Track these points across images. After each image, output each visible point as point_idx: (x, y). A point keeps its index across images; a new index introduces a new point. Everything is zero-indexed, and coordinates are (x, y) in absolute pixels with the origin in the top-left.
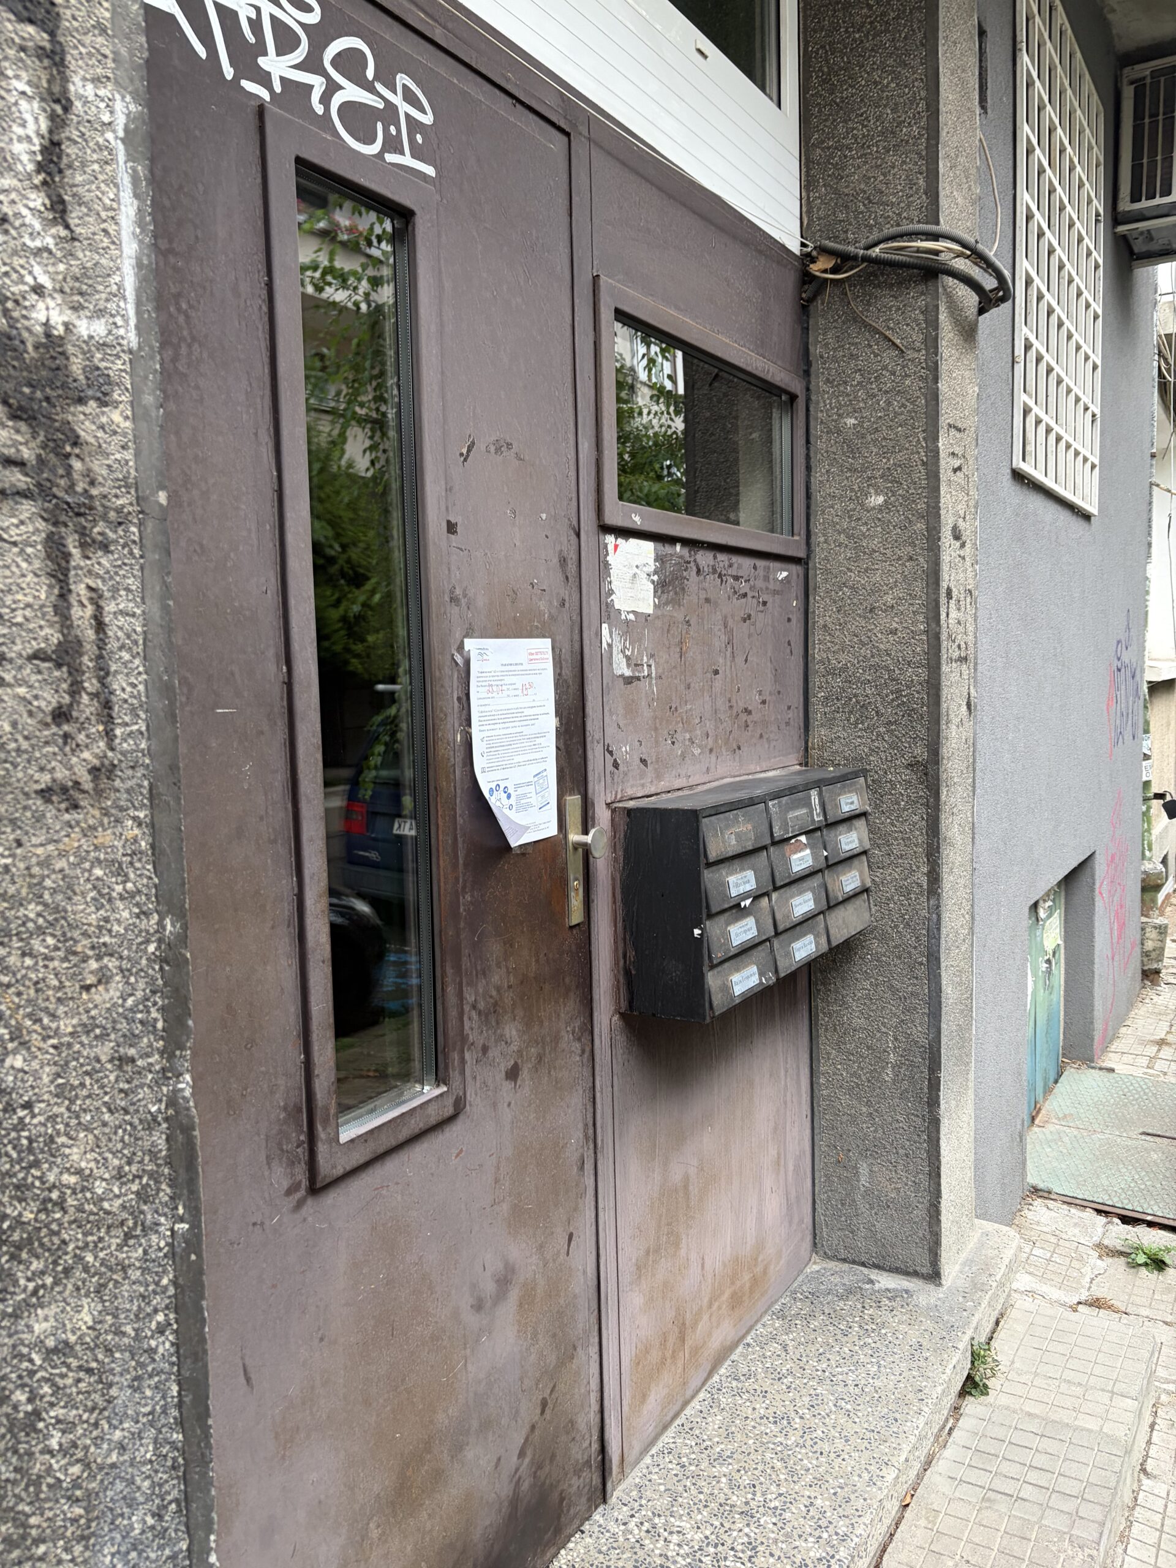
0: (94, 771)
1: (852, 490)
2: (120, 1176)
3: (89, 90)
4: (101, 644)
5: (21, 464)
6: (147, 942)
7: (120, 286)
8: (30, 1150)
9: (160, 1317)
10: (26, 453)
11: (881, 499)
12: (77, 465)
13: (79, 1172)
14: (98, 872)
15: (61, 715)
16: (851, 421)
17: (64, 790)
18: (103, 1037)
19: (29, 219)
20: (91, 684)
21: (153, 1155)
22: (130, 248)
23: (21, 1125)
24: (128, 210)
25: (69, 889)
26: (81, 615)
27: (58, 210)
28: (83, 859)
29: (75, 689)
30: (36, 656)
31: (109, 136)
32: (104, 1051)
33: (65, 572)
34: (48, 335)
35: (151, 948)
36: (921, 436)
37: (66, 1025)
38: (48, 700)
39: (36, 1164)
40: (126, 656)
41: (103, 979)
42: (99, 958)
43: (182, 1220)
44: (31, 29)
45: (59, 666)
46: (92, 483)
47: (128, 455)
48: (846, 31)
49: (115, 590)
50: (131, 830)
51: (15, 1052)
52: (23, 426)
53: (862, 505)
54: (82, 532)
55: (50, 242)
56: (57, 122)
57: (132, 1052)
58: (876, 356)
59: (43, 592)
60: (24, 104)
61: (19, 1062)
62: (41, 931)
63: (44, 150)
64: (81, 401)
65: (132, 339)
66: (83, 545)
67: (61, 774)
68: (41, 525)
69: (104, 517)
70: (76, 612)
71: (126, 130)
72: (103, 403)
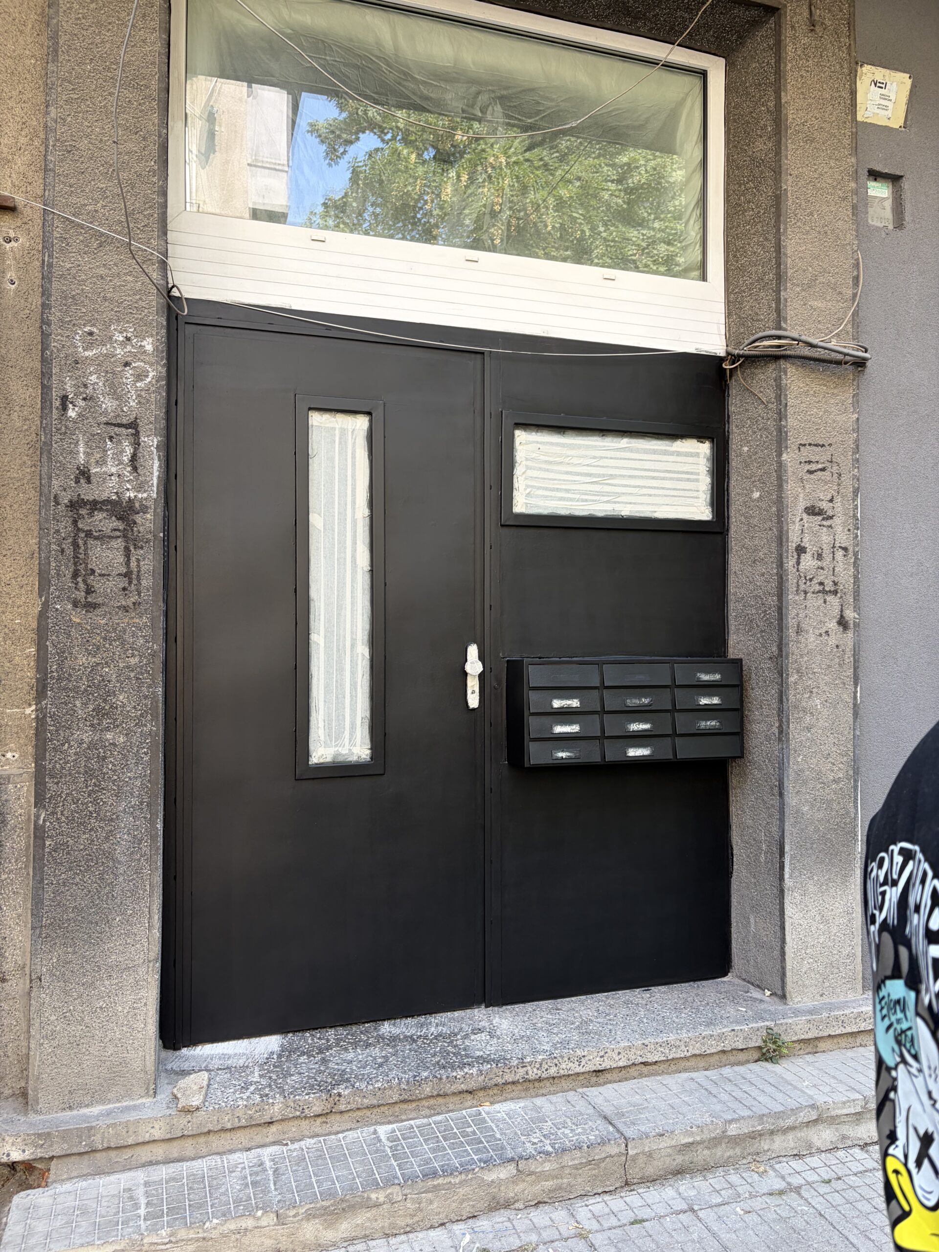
0: (134, 604)
1: (746, 490)
2: (135, 707)
3: (146, 439)
4: (139, 572)
5: (119, 530)
6: (148, 649)
7: (152, 484)
8: (108, 692)
9: (145, 750)
10: (121, 528)
11: (758, 494)
12: (135, 529)
13: (123, 702)
14: (133, 629)
15: (124, 589)
16: (746, 449)
17: (125, 607)
18: (133, 671)
19: (126, 473)
20: (135, 582)
21: (146, 706)
22: (156, 474)
23: (106, 685)
24: (156, 464)
25: (125, 631)
26: (133, 564)
27: (135, 469)
28: (129, 625)
29: (130, 583)
30: (119, 575)
31: (152, 448)
32: (132, 675)
33: (129, 555)
34: (129, 499)
35: (149, 651)
36: (774, 454)
37: (121, 665)
38: (121, 585)
39: (110, 696)
40: (147, 575)
41: (133, 655)
42: (132, 650)
43: (154, 726)
44: (130, 430)
45: (125, 577)
46: (139, 533)
47: (152, 525)
48: (744, 226)
49: (144, 559)
50: (145, 620)
51: (106, 667)
52: (120, 521)
53: (750, 498)
54: (135, 545)
55: (132, 477)
56: (135, 449)
57: (141, 677)
58: (756, 408)
59: (121, 559)
60: (127, 448)
61: (107, 670)
62: (115, 640)
63: (132, 457)
64: (138, 513)
65: (155, 496)
66: (135, 548)
67: (124, 603)
68: (123, 544)
69: (142, 541)
70: (132, 564)
71: (157, 445)
72: (144, 513)
